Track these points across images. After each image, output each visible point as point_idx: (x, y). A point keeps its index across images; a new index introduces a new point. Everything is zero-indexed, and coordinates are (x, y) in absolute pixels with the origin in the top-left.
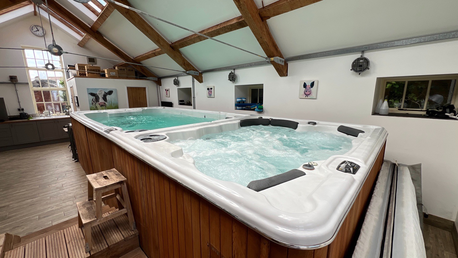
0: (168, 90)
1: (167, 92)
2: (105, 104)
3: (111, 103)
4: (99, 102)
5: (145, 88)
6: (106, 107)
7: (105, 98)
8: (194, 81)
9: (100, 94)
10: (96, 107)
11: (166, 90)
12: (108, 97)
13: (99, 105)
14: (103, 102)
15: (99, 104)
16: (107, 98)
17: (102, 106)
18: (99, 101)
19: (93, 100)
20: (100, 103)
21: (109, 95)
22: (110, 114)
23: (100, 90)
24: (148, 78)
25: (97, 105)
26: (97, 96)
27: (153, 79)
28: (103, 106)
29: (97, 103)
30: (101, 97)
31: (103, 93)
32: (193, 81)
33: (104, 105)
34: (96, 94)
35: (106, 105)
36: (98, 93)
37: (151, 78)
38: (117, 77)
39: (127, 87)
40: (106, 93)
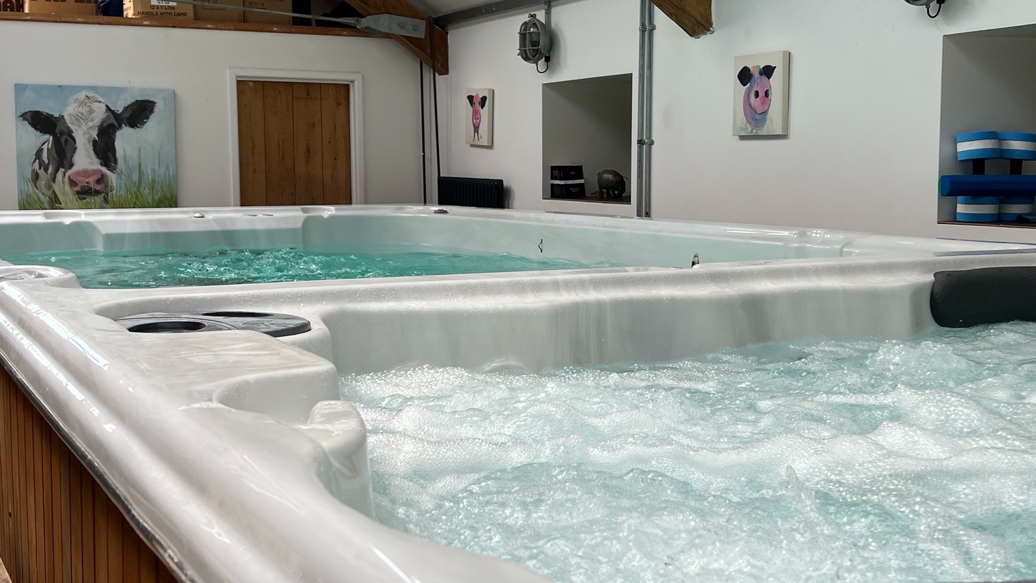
0: (484, 99)
1: (476, 114)
2: (102, 179)
3: (135, 177)
4: (74, 169)
5: (344, 90)
6: (105, 198)
7: (105, 149)
8: (653, 28)
9: (78, 118)
10: (54, 196)
11: (470, 98)
12: (125, 140)
13: (67, 187)
14: (95, 172)
15: (72, 183)
16: (118, 144)
18: (71, 165)
19: (39, 152)
20: (78, 173)
21: (132, 126)
22: (111, 239)
23: (82, 95)
24: (365, 22)
25: (62, 186)
26: (62, 134)
27: (397, 31)
29: (60, 175)
30: (84, 137)
31: (99, 114)
32: (643, 24)
33: (98, 188)
34: (62, 117)
35: (106, 186)
36: (69, 111)
37: (384, 22)
38: (185, 14)
39: (237, 77)
40: (113, 112)
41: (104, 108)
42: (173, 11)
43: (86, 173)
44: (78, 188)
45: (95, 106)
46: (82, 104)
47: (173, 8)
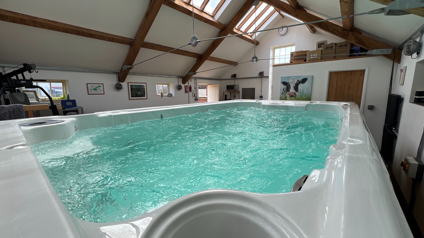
0: (403, 70)
1: (401, 74)
2: (295, 94)
3: (302, 94)
4: (290, 92)
5: (363, 72)
6: (295, 98)
7: (296, 88)
9: (292, 82)
10: (286, 97)
13: (288, 95)
14: (294, 92)
15: (289, 94)
16: (299, 87)
17: (291, 96)
18: (289, 91)
19: (284, 88)
20: (291, 93)
21: (302, 83)
23: (293, 78)
24: (368, 53)
25: (287, 95)
26: (288, 85)
28: (293, 97)
29: (287, 93)
30: (292, 86)
31: (296, 81)
33: (294, 95)
34: (289, 82)
36: (290, 81)
37: (374, 52)
38: (319, 59)
39: (329, 71)
40: (299, 81)
41: (297, 80)
42: (315, 59)
43: (292, 93)
44: (290, 96)
45: (295, 80)
46: (293, 80)
47: (316, 58)
